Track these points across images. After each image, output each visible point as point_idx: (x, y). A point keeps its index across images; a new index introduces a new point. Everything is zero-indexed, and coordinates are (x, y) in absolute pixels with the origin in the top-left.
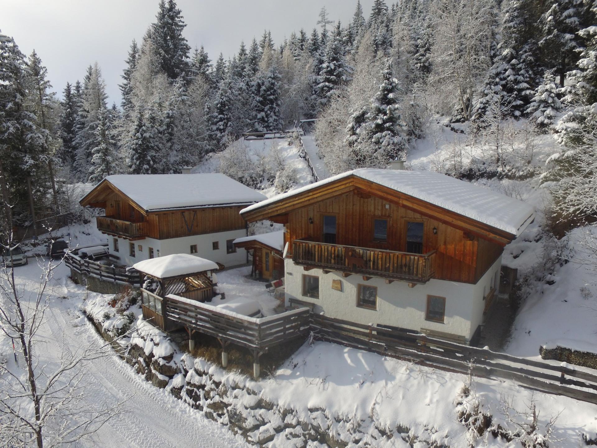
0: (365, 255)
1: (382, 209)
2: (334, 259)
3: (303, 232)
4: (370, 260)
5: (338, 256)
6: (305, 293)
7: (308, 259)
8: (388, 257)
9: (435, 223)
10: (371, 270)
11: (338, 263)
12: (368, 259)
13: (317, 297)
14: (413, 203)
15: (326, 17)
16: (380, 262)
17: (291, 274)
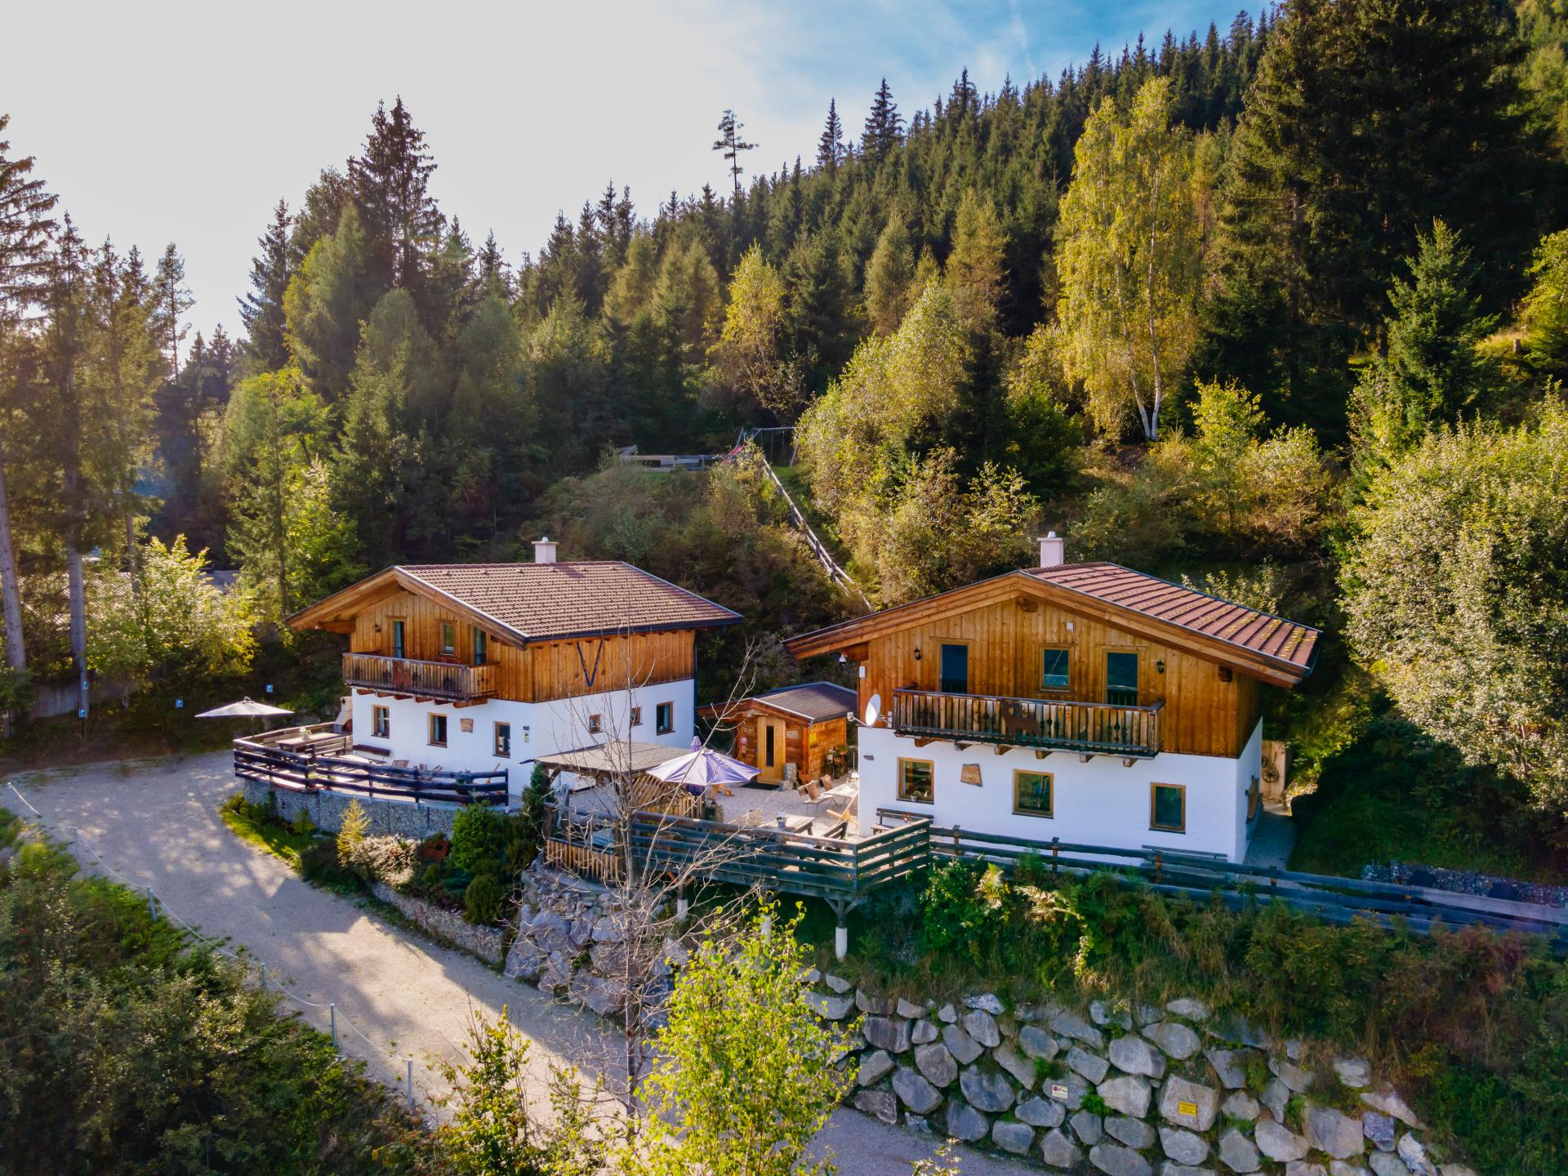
0: (1039, 713)
1: (1059, 631)
2: (979, 722)
3: (900, 676)
4: (1050, 722)
5: (986, 716)
6: (904, 795)
7: (925, 724)
8: (1083, 714)
9: (1160, 653)
10: (1053, 740)
11: (986, 729)
12: (1046, 718)
13: (930, 801)
14: (1129, 619)
15: (737, 132)
16: (1068, 723)
17: (871, 758)
